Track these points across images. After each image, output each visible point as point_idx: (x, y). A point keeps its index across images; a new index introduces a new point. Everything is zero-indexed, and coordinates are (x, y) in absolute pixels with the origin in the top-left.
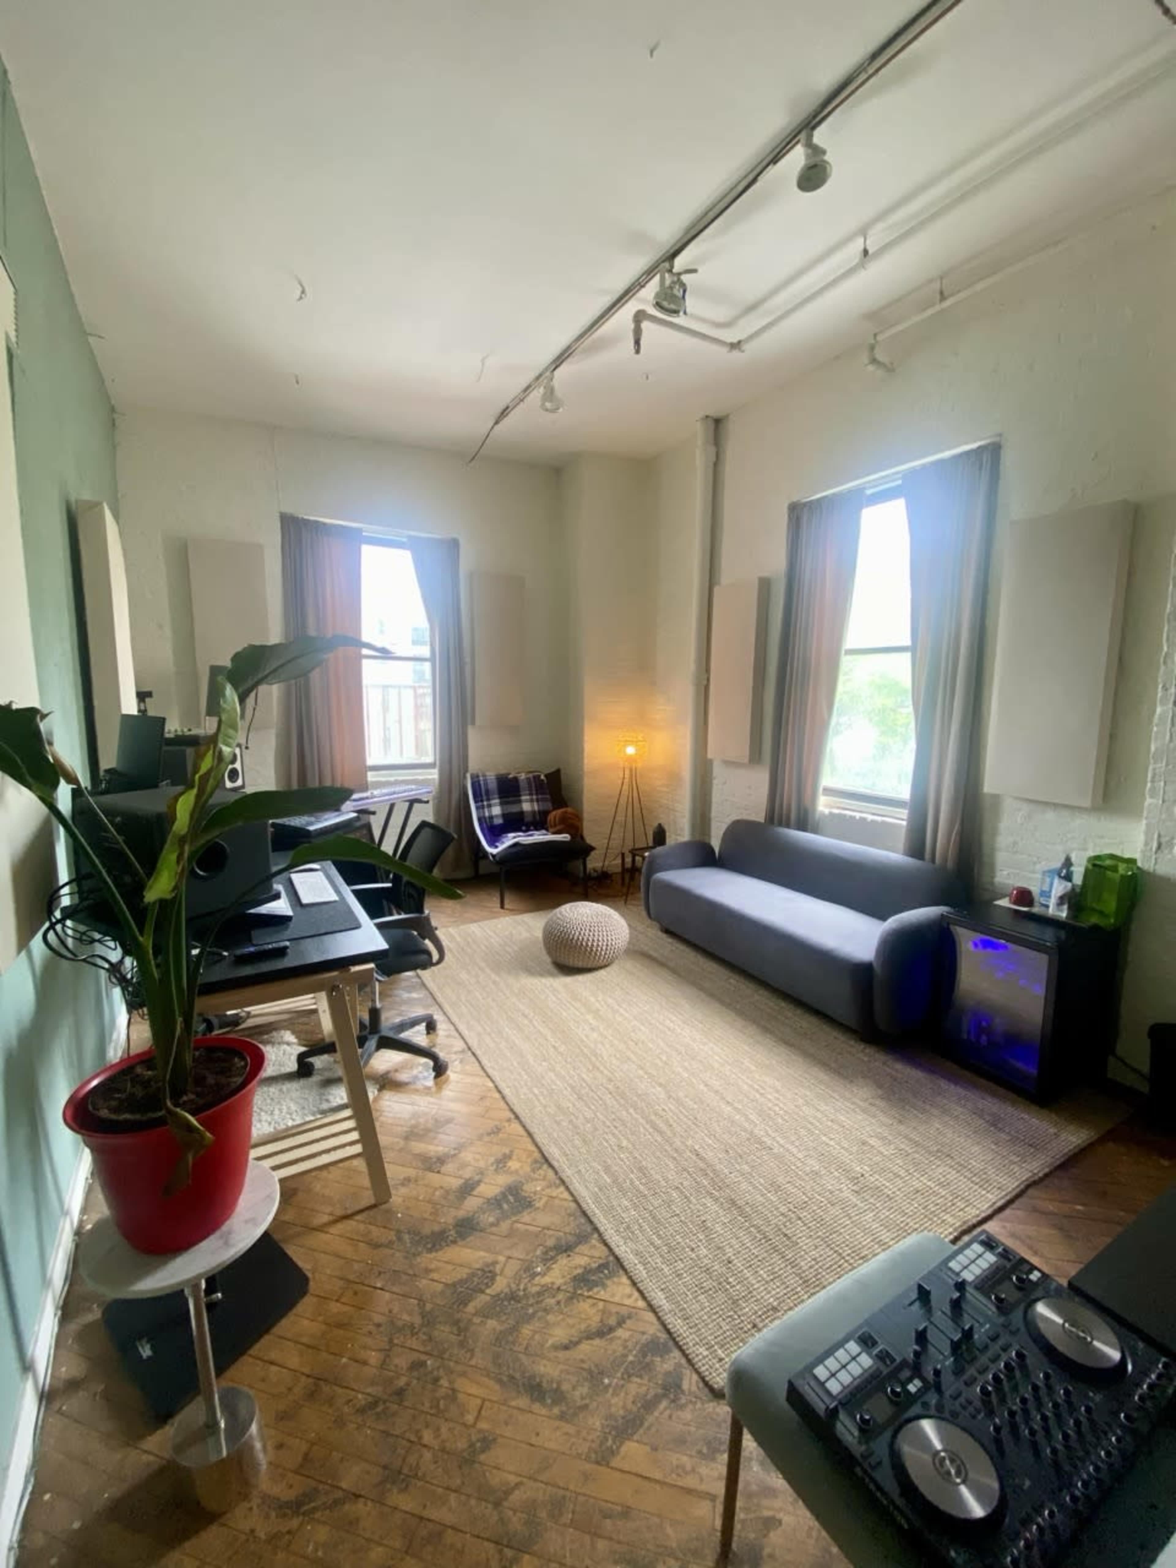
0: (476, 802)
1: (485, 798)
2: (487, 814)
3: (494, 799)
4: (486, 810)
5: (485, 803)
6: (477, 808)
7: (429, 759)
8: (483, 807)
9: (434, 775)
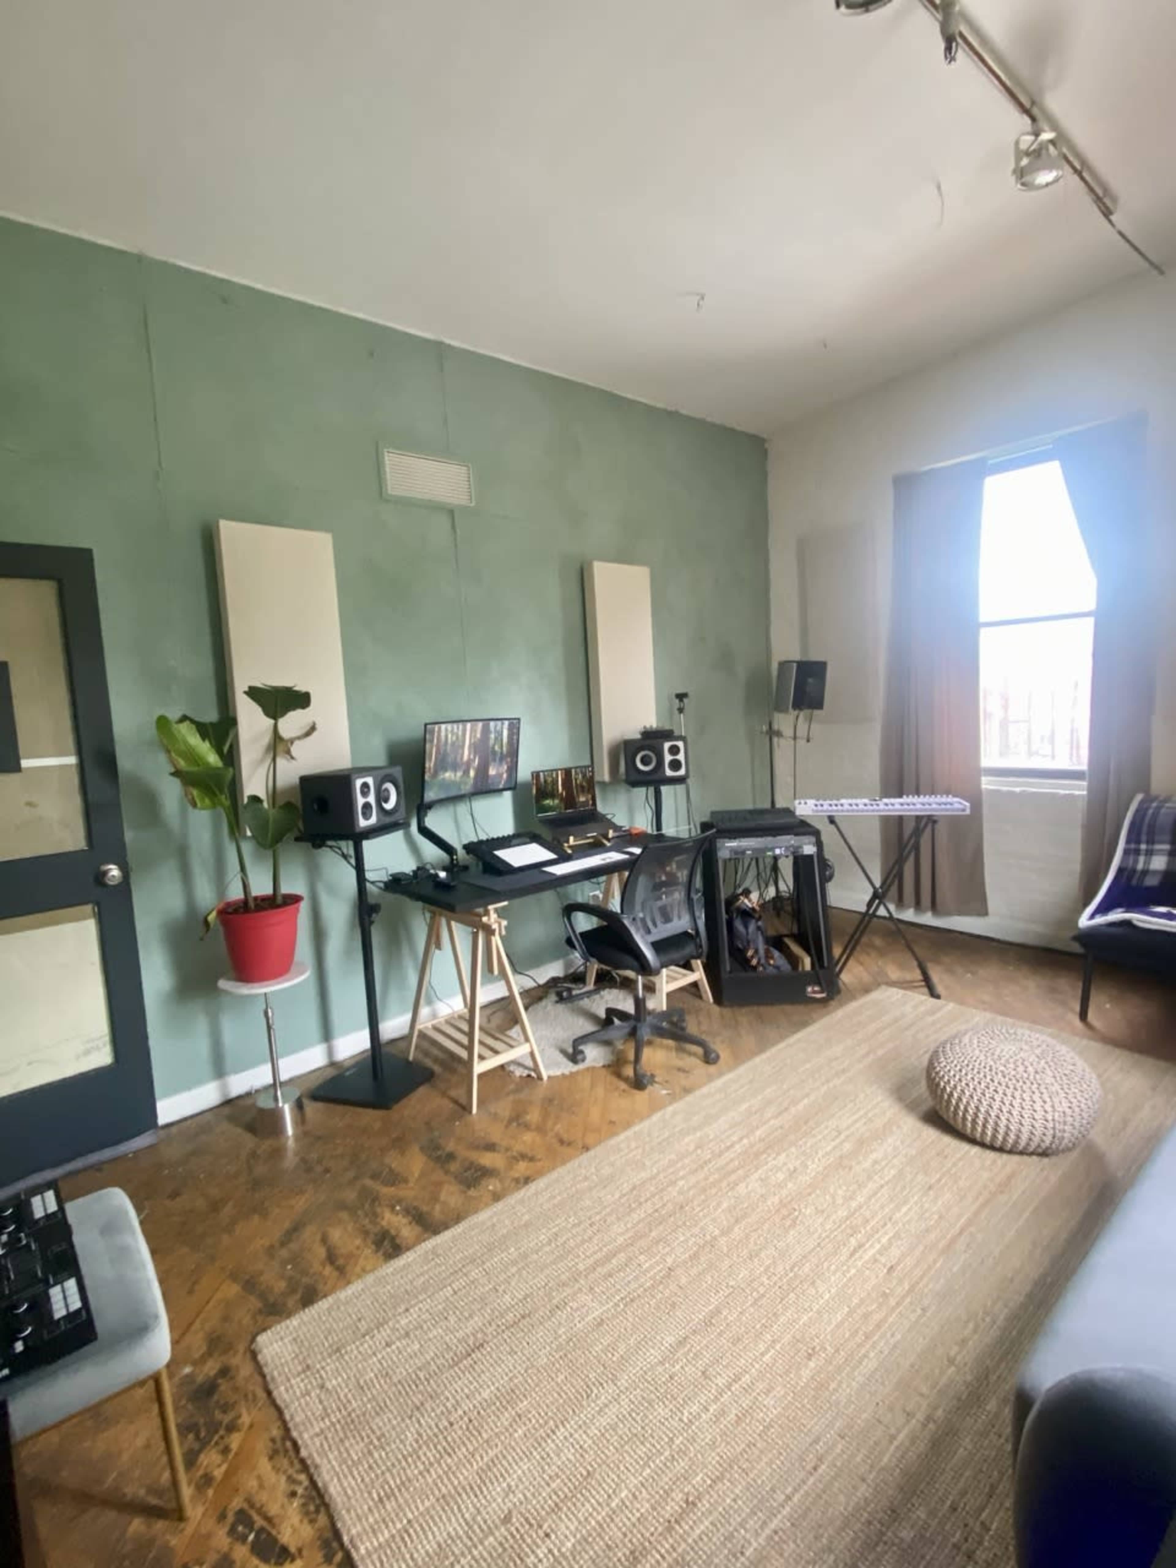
0: (1128, 842)
1: (1144, 838)
2: (1140, 866)
3: (1161, 842)
4: (1142, 859)
5: (1143, 847)
6: (1126, 852)
7: (1084, 767)
8: (1137, 852)
9: (1080, 790)
